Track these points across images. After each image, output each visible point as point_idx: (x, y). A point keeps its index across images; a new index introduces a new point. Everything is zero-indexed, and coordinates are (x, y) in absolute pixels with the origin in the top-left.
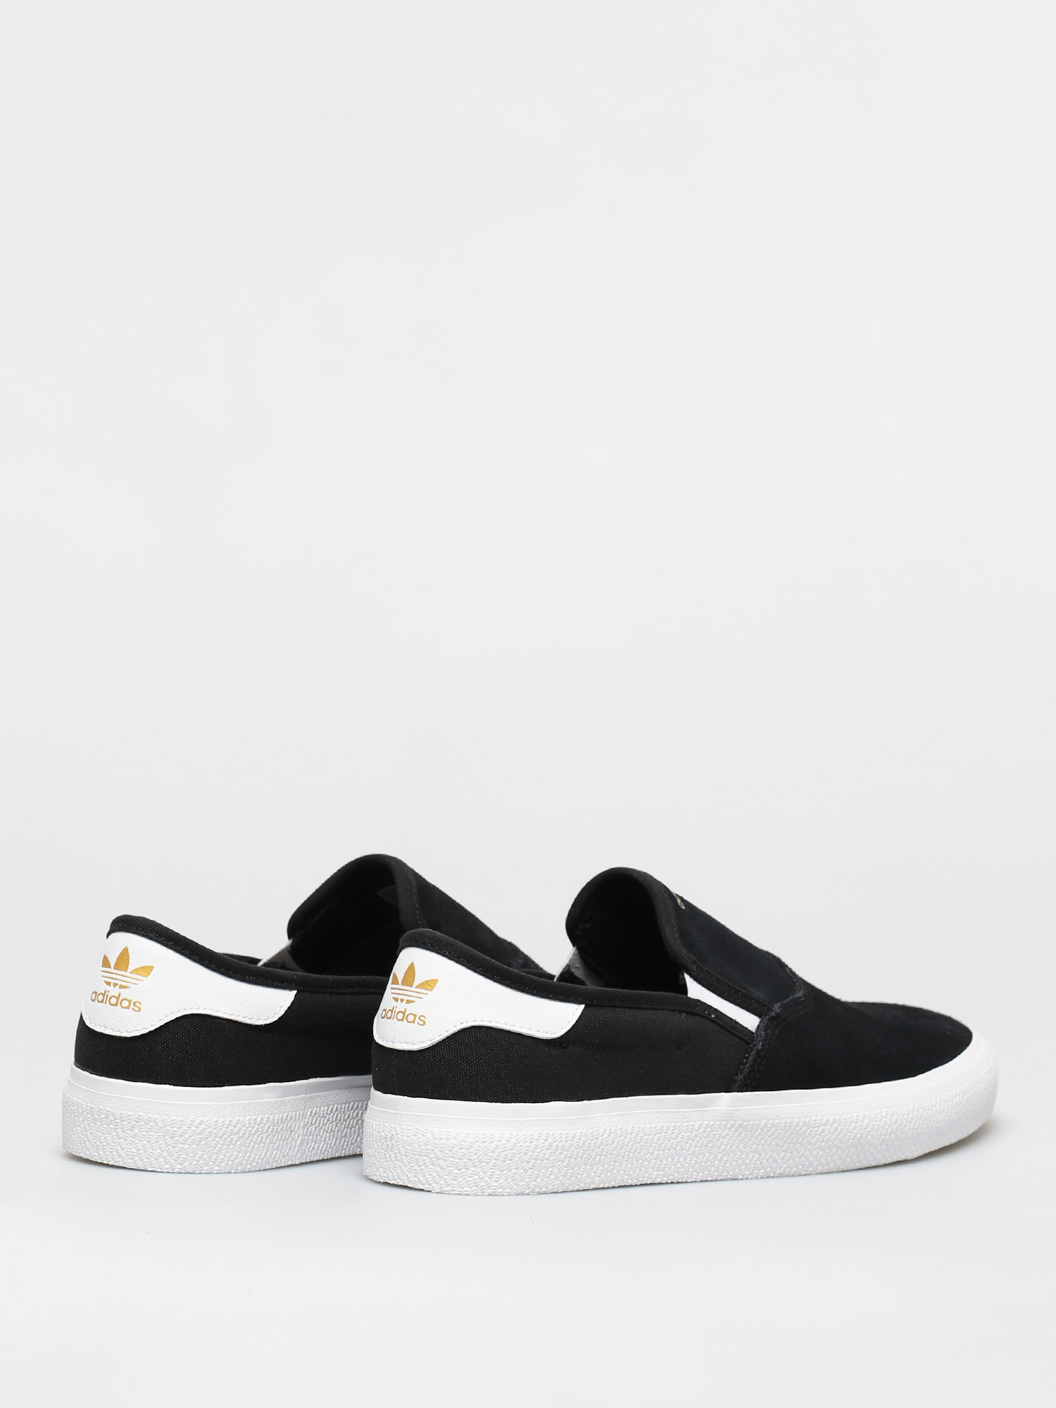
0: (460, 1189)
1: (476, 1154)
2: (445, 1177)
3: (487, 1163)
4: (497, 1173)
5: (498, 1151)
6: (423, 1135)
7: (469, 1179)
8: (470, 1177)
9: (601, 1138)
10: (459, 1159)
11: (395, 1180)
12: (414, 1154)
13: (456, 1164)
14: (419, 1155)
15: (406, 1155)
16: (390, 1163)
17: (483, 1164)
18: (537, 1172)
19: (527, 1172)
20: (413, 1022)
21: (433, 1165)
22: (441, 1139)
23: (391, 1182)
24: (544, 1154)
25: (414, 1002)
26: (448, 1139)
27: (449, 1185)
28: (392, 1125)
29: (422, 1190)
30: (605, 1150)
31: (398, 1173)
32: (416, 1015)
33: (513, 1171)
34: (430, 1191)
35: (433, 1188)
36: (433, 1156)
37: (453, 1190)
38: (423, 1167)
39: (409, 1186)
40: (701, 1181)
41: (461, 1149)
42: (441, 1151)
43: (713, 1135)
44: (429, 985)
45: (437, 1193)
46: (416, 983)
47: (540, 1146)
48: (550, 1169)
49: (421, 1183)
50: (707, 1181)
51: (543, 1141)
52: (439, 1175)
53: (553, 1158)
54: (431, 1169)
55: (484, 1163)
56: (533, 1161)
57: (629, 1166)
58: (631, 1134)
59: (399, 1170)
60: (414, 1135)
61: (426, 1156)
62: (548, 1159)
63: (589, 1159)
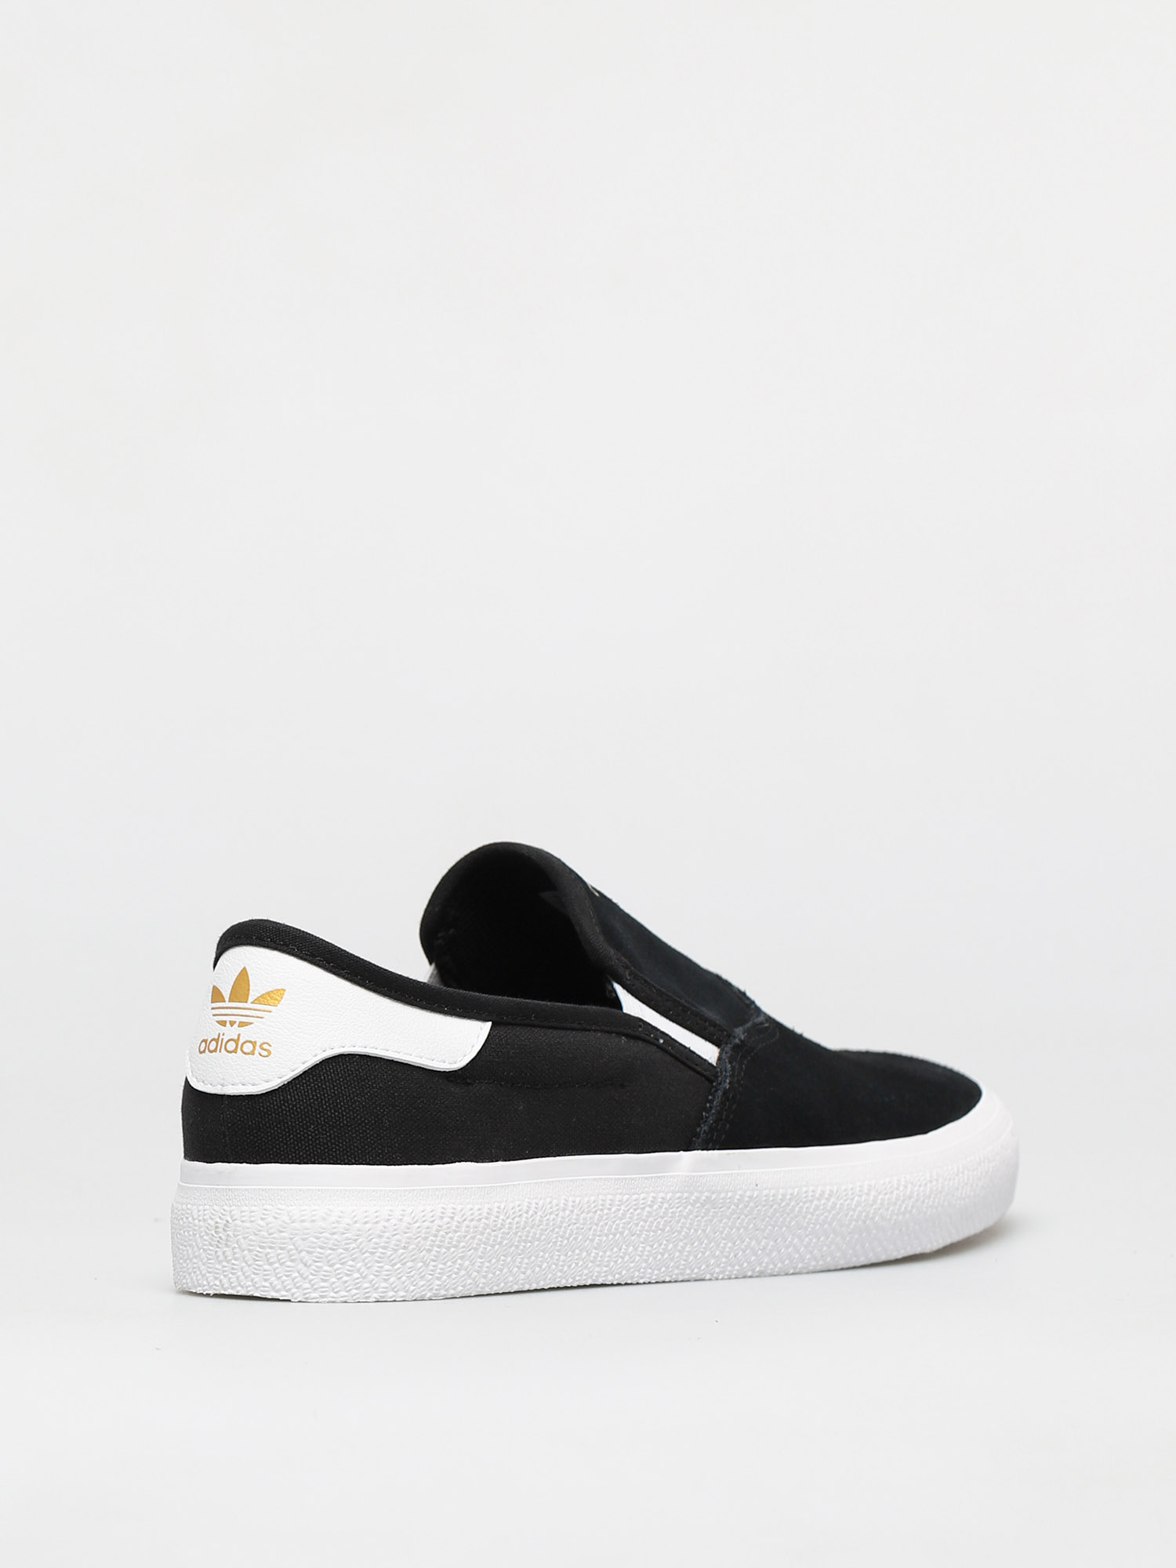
0: (332, 1294)
1: (356, 1240)
2: (311, 1277)
3: (372, 1253)
4: (387, 1267)
5: (387, 1235)
6: (275, 1218)
7: (345, 1278)
8: (348, 1275)
9: (525, 1215)
10: (330, 1249)
11: (233, 1288)
12: (261, 1247)
13: (327, 1257)
14: (271, 1248)
15: (250, 1250)
16: (225, 1264)
17: (365, 1255)
18: (441, 1266)
19: (428, 1265)
20: (252, 1053)
21: (292, 1261)
22: (303, 1221)
23: (226, 1293)
24: (451, 1238)
25: (251, 1023)
26: (313, 1221)
27: (316, 1289)
28: (225, 1207)
29: (278, 1300)
30: (531, 1234)
31: (238, 1278)
32: (255, 1042)
33: (409, 1264)
34: (289, 1301)
35: (293, 1295)
36: (292, 1247)
37: (322, 1297)
38: (277, 1265)
39: (255, 1295)
40: (657, 1282)
41: (334, 1234)
42: (304, 1240)
43: (672, 1213)
44: (272, 997)
45: (300, 1302)
46: (253, 995)
47: (444, 1227)
48: (459, 1261)
49: (273, 1288)
50: (664, 1282)
51: (449, 1220)
52: (301, 1275)
53: (462, 1244)
54: (289, 1267)
55: (367, 1254)
56: (436, 1249)
57: (562, 1258)
58: (564, 1210)
59: (240, 1273)
60: (262, 1219)
61: (281, 1249)
62: (456, 1246)
63: (511, 1247)
